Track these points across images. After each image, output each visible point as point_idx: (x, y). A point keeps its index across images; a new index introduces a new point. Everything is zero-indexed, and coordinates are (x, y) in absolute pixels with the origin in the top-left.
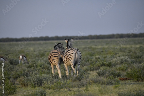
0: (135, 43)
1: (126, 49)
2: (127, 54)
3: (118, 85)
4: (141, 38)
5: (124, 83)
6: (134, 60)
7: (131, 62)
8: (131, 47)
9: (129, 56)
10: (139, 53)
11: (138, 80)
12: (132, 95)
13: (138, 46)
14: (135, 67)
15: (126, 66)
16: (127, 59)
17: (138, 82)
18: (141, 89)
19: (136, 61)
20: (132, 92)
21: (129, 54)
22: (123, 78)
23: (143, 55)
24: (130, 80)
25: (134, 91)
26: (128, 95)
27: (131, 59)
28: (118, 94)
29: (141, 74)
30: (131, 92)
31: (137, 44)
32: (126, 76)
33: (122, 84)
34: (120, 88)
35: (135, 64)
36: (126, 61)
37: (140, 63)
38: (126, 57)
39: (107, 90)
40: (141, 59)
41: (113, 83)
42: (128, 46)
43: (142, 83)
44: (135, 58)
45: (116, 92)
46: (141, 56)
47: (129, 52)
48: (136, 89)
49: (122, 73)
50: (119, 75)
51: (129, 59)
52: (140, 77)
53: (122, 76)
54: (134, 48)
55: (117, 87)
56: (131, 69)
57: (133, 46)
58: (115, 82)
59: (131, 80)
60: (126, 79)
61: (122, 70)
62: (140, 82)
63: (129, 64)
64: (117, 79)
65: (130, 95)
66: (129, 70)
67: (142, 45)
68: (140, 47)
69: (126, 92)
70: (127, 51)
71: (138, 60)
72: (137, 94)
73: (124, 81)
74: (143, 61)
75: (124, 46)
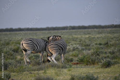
0: (85, 34)
1: (77, 38)
2: (78, 43)
3: (71, 69)
4: (90, 30)
5: (76, 67)
6: (84, 47)
7: (82, 50)
8: (82, 37)
9: (80, 44)
10: (88, 42)
11: (87, 65)
12: (82, 77)
13: (87, 36)
14: (85, 53)
15: (77, 52)
16: (78, 47)
17: (87, 66)
18: (90, 72)
19: (86, 49)
20: (83, 74)
21: (80, 43)
22: (75, 62)
23: (91, 44)
24: (80, 65)
25: (84, 73)
26: (79, 76)
27: (81, 47)
28: (71, 76)
29: (90, 59)
30: (81, 75)
31: (86, 35)
32: (78, 61)
33: (74, 68)
34: (72, 71)
35: (85, 51)
36: (77, 48)
37: (89, 51)
38: (78, 46)
39: (62, 73)
40: (90, 47)
41: (66, 67)
42: (79, 36)
43: (90, 66)
44: (85, 46)
45: (69, 75)
46: (90, 45)
47: (80, 41)
48: (85, 72)
49: (74, 59)
50: (72, 60)
51: (80, 47)
52: (89, 62)
53: (74, 61)
54: (84, 38)
55: (69, 70)
56: (81, 55)
57: (83, 36)
58: (68, 66)
59: (82, 65)
60: (78, 63)
61: (74, 56)
62: (89, 66)
63: (80, 51)
64: (70, 63)
65: (81, 77)
66: (80, 56)
67: (90, 36)
68: (89, 37)
69: (78, 75)
70: (79, 41)
71: (88, 47)
72: (86, 76)
73: (75, 65)
74: (91, 48)
75: (76, 36)
